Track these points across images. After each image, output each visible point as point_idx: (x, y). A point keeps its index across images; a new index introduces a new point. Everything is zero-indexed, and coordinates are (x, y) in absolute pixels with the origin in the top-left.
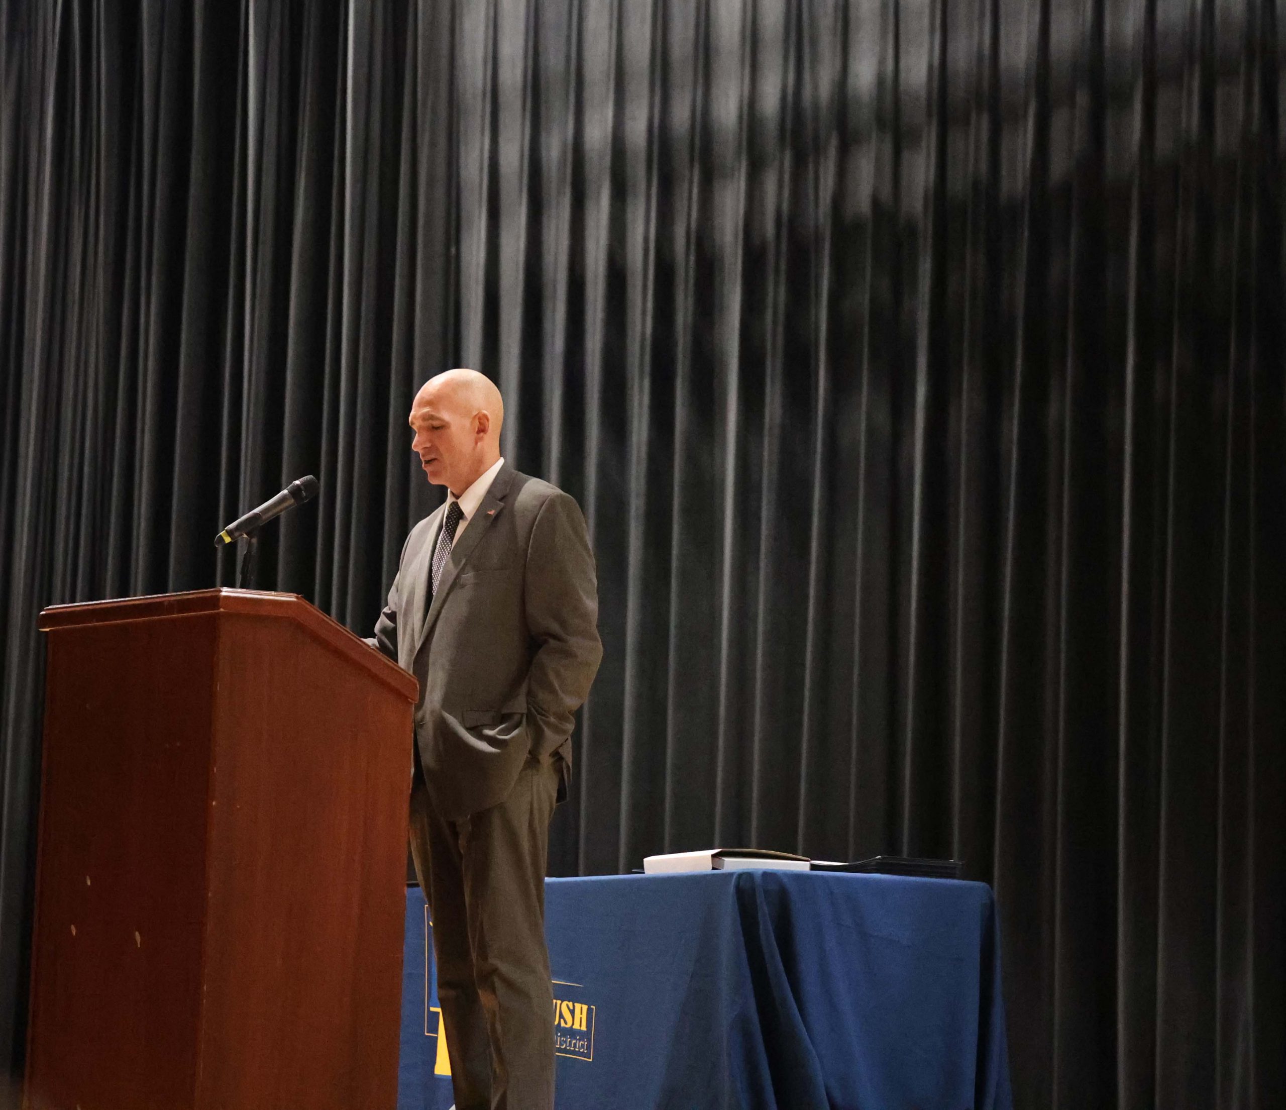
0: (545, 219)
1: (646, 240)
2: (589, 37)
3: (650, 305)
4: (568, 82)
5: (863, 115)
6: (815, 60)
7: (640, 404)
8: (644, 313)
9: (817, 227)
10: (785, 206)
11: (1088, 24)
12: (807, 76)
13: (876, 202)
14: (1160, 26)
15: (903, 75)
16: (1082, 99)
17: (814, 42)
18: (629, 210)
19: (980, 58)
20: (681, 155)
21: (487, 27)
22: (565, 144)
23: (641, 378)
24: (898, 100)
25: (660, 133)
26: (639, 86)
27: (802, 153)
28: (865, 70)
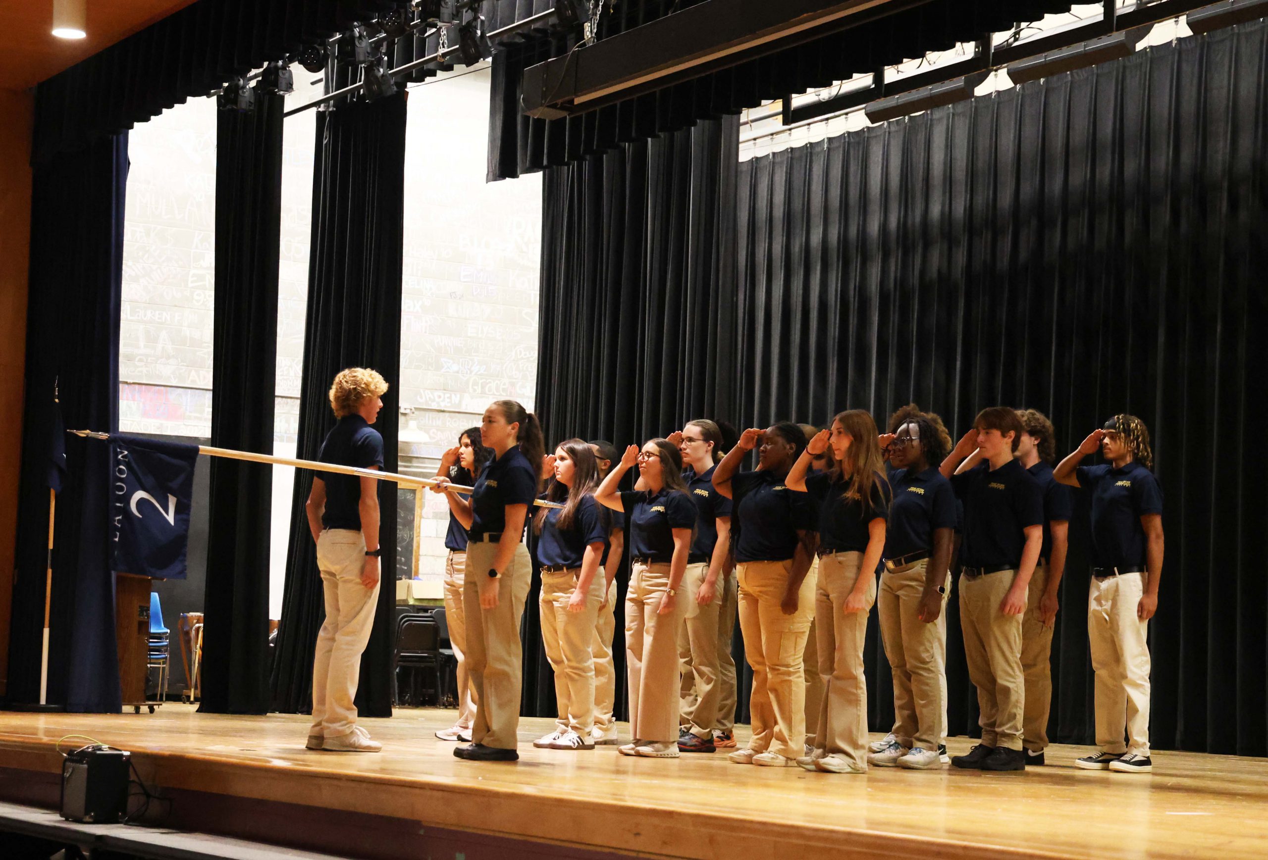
0: (792, 279)
1: (836, 291)
2: (813, 196)
3: (837, 321)
4: (803, 213)
5: (935, 231)
6: (913, 204)
7: (833, 369)
8: (835, 323)
9: (913, 285)
10: (899, 275)
11: (1037, 187)
12: (910, 213)
13: (939, 271)
14: (1070, 188)
15: (953, 213)
16: (1034, 222)
17: (913, 198)
18: (829, 275)
19: (988, 204)
20: (853, 251)
21: (768, 191)
22: (801, 245)
23: (833, 356)
24: (950, 224)
25: (844, 240)
26: (835, 217)
27: (907, 249)
28: (936, 210)
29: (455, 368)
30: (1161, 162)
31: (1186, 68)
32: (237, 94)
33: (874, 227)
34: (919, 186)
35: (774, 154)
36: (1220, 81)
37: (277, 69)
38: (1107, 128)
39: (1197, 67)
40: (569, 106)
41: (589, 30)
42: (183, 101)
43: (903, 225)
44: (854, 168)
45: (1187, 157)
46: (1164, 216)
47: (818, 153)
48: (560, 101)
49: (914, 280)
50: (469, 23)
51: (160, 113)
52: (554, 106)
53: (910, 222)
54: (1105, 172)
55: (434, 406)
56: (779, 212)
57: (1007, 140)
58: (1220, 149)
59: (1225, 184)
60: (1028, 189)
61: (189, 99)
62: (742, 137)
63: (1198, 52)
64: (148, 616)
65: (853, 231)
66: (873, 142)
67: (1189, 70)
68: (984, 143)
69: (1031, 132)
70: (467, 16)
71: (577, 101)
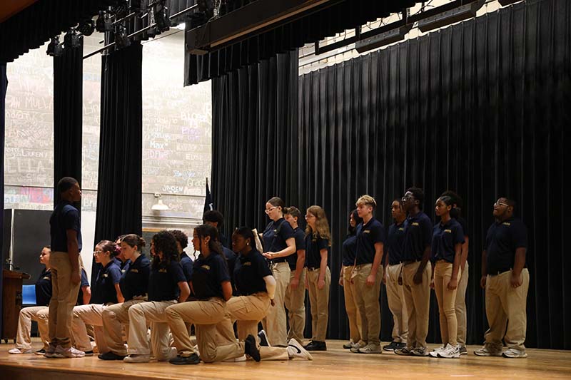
0: (330, 128)
1: (350, 133)
4: (334, 97)
5: (393, 103)
6: (383, 91)
7: (349, 169)
8: (350, 148)
10: (377, 124)
11: (438, 81)
12: (381, 95)
14: (453, 81)
15: (401, 95)
17: (383, 88)
18: (347, 126)
19: (416, 90)
20: (356, 114)
21: (318, 87)
22: (333, 112)
23: (349, 163)
24: (400, 100)
25: (352, 108)
26: (348, 99)
27: (381, 112)
28: (393, 94)
29: (180, 174)
30: (494, 67)
31: (504, 22)
32: (54, 47)
33: (366, 103)
34: (385, 83)
35: (320, 69)
36: (520, 28)
37: (71, 35)
38: (469, 52)
39: (509, 22)
40: (208, 48)
41: (216, 12)
42: (28, 52)
44: (356, 75)
45: (505, 65)
46: (495, 92)
47: (340, 68)
48: (204, 46)
50: (160, 11)
51: (18, 57)
52: (201, 49)
53: (382, 99)
54: (469, 73)
55: (171, 193)
56: (323, 97)
57: (424, 60)
58: (520, 60)
59: (523, 77)
60: (434, 82)
61: (30, 50)
62: (300, 64)
63: (509, 15)
64: (21, 296)
65: (356, 104)
66: (364, 62)
67: (506, 23)
68: (414, 61)
69: (435, 54)
70: (158, 8)
71: (212, 46)
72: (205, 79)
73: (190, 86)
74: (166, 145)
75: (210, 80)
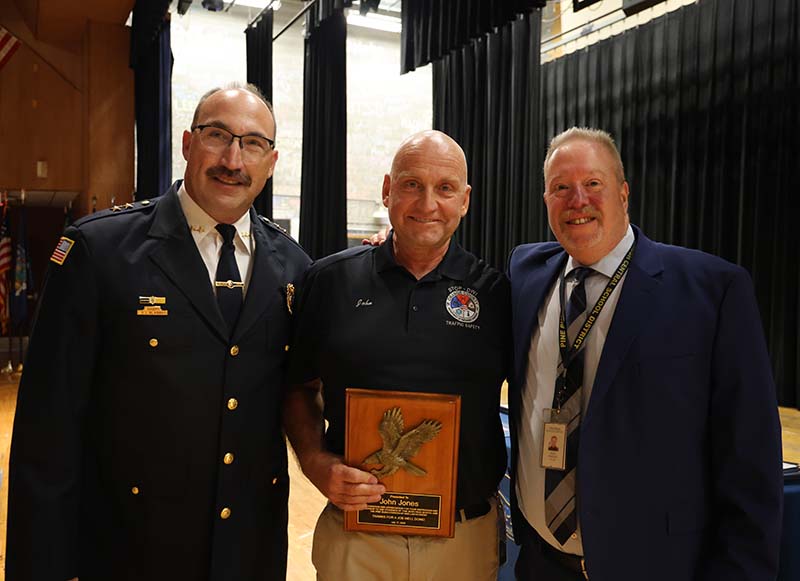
2: (580, 78)
4: (574, 89)
5: (657, 90)
6: (642, 75)
10: (633, 118)
12: (640, 80)
13: (660, 114)
15: (669, 78)
17: (642, 72)
20: (604, 107)
21: (554, 79)
22: (573, 106)
24: (667, 85)
26: (593, 89)
27: (638, 102)
34: (646, 65)
35: (556, 59)
43: (635, 89)
47: (582, 55)
49: (643, 119)
53: (640, 86)
60: (723, 57)
62: (542, 50)
65: (604, 95)
66: (617, 43)
68: (690, 33)
72: (424, 63)
73: (407, 75)
74: (388, 152)
75: (430, 64)
